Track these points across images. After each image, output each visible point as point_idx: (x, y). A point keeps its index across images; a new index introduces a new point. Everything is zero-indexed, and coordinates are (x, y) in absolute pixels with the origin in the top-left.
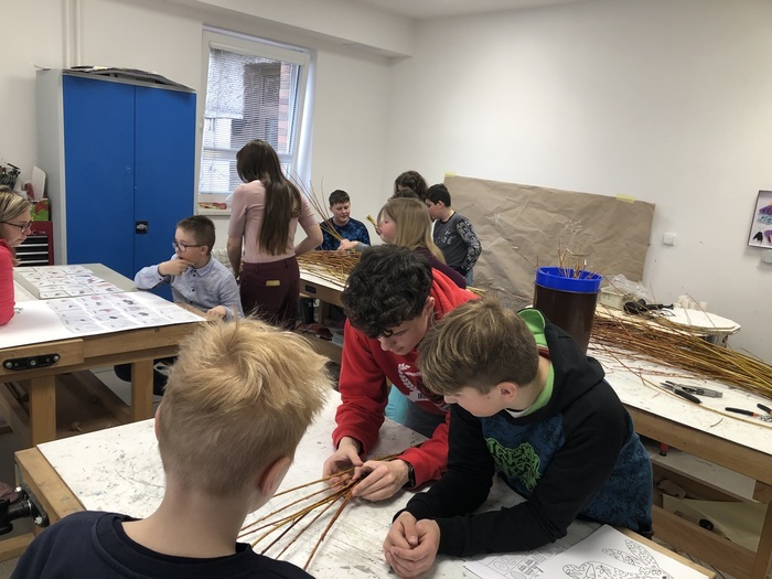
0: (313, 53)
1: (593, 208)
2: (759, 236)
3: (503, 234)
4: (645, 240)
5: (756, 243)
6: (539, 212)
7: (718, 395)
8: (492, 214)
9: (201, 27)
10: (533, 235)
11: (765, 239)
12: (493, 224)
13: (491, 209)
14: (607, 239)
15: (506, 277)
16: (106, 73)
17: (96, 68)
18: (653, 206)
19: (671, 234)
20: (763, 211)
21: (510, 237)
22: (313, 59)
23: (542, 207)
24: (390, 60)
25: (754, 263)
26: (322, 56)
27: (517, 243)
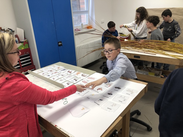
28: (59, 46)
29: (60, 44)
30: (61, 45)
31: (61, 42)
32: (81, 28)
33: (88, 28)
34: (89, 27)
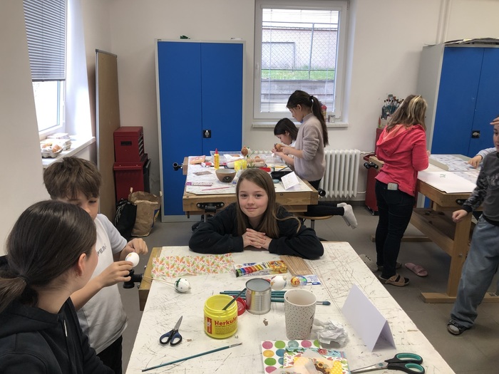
16: (468, 43)
17: (465, 40)
28: (473, 137)
29: (475, 134)
30: (477, 137)
31: (478, 132)
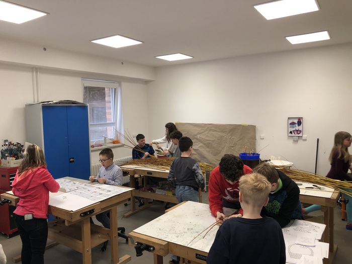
0: (119, 83)
1: (234, 129)
2: (291, 132)
3: (202, 142)
4: (254, 138)
5: (290, 135)
6: (214, 133)
7: (301, 185)
8: (196, 135)
9: (81, 79)
10: (213, 141)
11: (293, 133)
12: (197, 139)
13: (196, 133)
14: (240, 140)
15: (205, 158)
17: (54, 102)
18: (255, 126)
19: (262, 135)
20: (291, 124)
21: (205, 143)
22: (120, 85)
23: (215, 131)
24: (146, 82)
25: (291, 141)
26: (123, 84)
27: (208, 145)
29: (72, 160)
32: (103, 142)
33: (114, 142)
34: (116, 141)
